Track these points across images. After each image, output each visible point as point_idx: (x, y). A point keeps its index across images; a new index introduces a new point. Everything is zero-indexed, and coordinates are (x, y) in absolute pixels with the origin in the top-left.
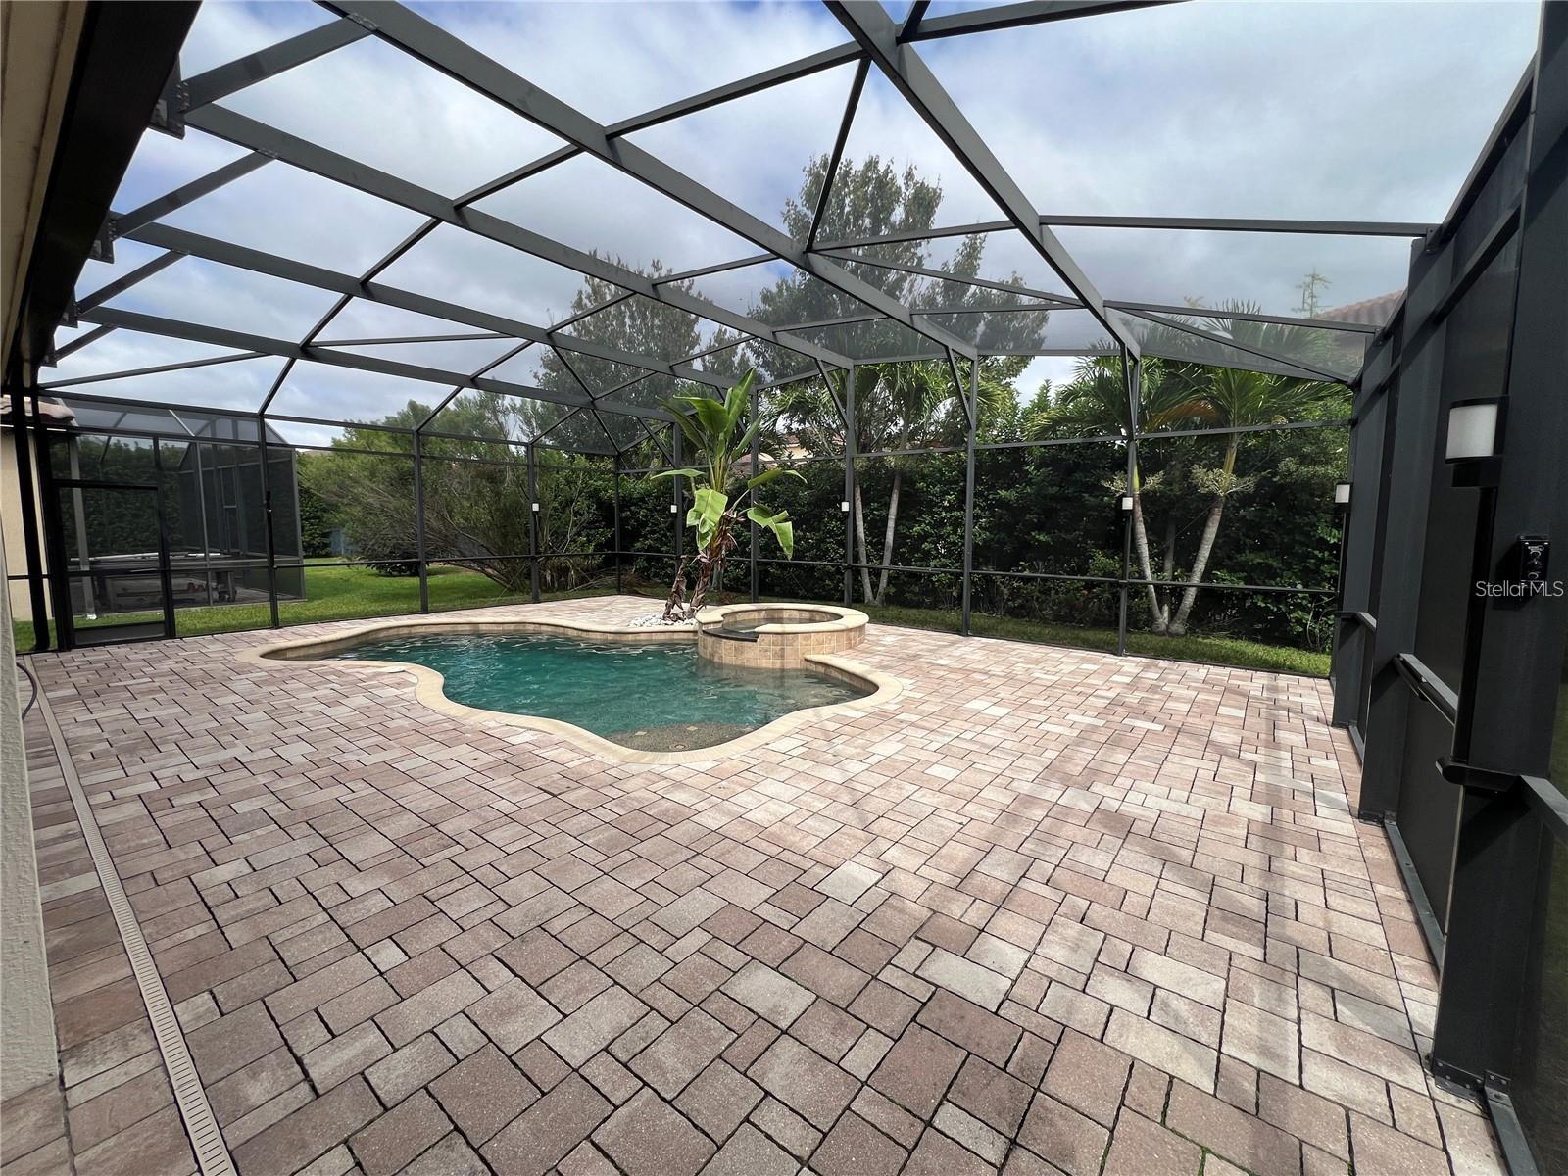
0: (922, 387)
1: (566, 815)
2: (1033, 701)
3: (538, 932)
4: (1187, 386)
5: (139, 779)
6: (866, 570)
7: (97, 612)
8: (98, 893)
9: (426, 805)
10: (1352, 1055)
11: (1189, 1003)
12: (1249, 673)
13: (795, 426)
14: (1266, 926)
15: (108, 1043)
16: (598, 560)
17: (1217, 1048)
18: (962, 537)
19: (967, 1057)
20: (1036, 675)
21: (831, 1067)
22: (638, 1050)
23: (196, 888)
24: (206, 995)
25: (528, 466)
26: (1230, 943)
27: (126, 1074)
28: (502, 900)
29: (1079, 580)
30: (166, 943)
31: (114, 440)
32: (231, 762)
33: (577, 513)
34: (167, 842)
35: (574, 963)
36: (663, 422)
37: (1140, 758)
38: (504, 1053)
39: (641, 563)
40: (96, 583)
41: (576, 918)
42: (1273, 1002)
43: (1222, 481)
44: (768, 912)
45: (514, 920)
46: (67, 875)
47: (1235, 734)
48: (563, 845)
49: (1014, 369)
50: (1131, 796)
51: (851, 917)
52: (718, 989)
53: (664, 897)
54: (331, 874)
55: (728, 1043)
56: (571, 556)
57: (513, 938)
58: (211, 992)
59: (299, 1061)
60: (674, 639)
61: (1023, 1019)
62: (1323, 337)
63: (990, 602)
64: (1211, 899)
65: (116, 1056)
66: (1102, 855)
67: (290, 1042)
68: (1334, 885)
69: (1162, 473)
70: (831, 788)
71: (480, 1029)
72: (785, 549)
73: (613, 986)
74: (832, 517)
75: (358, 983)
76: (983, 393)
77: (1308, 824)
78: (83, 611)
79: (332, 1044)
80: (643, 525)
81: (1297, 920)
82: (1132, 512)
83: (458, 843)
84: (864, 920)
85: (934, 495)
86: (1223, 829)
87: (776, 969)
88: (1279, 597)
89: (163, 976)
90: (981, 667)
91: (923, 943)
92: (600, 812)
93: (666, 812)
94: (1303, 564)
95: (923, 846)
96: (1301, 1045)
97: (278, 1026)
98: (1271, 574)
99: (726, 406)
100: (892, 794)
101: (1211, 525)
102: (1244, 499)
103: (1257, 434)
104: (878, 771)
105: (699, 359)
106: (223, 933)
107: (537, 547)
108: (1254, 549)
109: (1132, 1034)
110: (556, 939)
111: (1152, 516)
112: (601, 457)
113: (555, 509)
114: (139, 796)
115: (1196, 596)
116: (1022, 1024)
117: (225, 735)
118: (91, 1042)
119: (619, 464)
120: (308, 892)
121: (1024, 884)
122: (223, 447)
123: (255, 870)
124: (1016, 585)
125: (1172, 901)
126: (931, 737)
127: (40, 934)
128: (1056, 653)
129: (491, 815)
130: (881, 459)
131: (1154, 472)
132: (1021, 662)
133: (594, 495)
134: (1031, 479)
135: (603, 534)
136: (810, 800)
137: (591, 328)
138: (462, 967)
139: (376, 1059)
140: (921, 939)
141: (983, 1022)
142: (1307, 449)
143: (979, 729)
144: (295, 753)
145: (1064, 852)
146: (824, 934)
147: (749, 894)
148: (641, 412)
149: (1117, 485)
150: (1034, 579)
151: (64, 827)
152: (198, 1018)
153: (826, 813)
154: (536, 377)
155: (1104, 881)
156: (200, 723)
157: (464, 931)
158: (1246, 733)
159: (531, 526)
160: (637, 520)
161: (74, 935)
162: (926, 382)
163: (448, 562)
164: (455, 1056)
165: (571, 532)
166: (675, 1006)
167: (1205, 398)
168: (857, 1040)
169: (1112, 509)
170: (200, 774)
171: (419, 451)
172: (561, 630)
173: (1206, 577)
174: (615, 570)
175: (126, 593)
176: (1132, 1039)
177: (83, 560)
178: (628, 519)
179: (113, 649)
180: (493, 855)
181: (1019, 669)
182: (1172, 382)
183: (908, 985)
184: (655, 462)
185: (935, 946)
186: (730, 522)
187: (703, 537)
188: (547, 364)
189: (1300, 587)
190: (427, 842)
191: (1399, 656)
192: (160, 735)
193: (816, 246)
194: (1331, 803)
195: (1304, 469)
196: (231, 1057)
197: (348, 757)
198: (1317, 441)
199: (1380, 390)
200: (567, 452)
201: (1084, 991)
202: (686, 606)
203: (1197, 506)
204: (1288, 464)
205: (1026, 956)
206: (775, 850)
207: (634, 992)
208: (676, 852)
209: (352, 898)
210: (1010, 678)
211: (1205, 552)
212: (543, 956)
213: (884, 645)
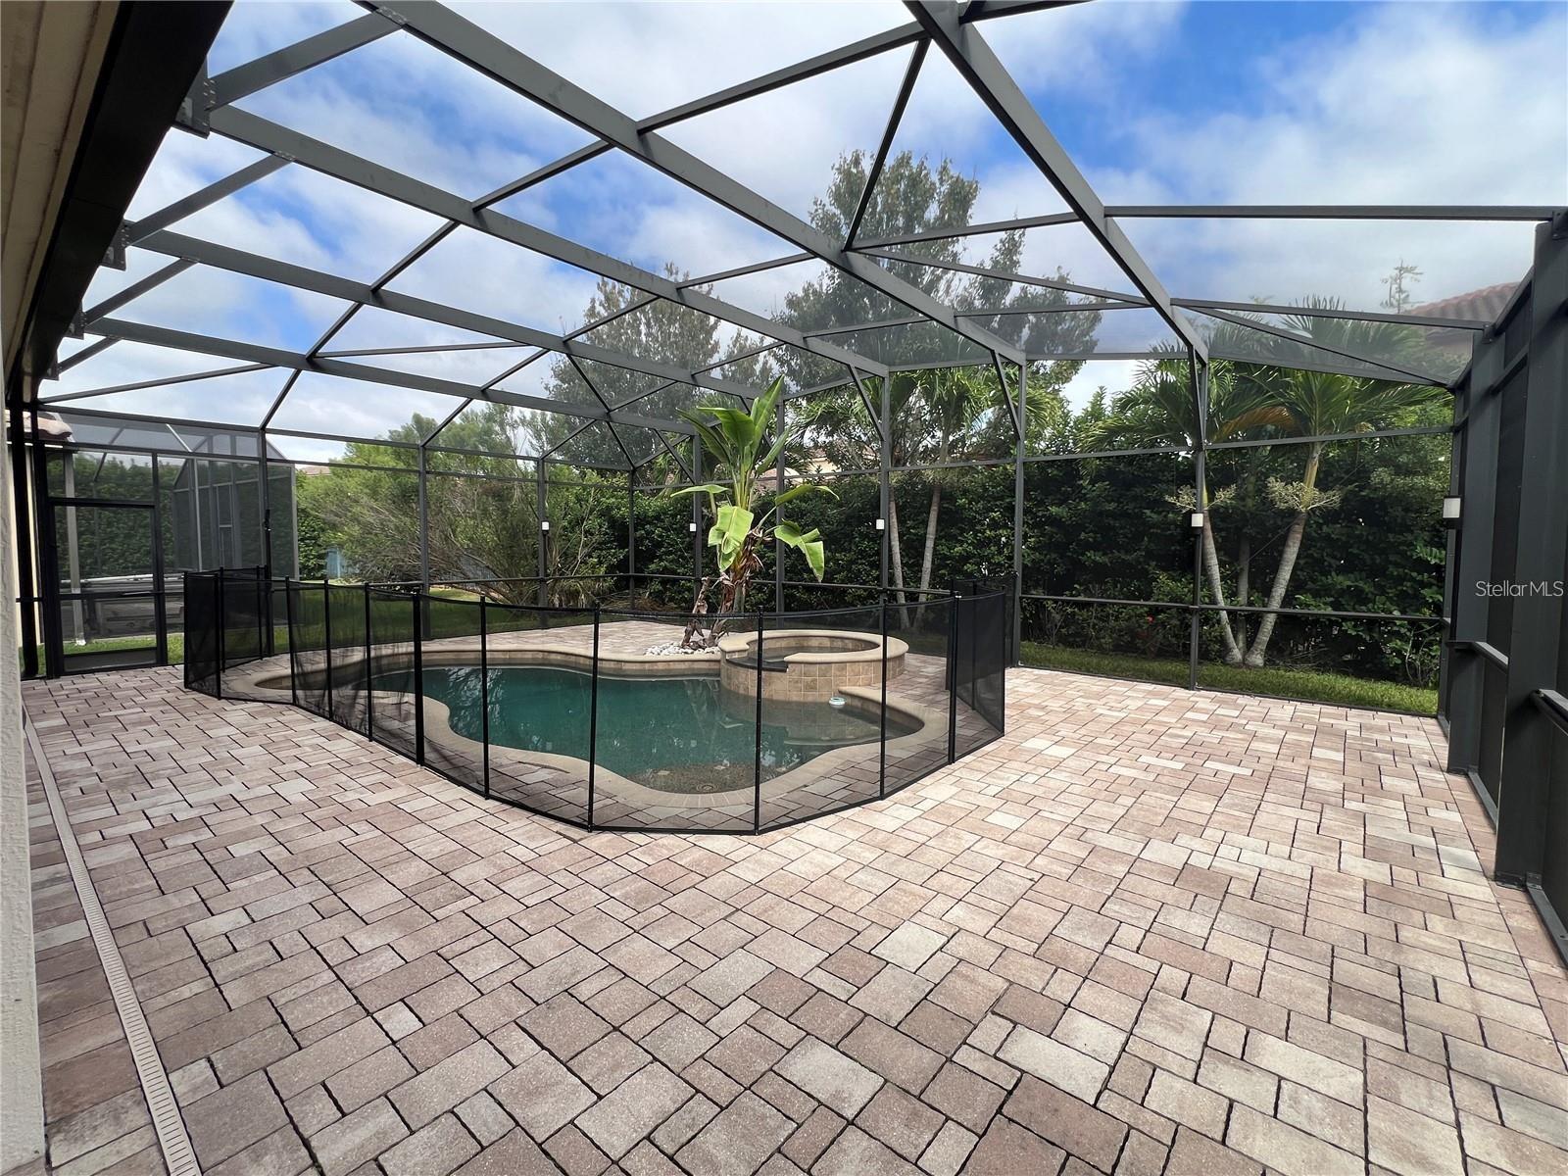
0: (963, 395)
1: (588, 864)
2: (1098, 741)
3: (565, 997)
4: (1260, 391)
5: (129, 817)
6: (902, 594)
7: (87, 638)
8: (88, 945)
9: (436, 850)
10: (1529, 1169)
11: (1324, 1101)
12: (1342, 711)
13: (822, 439)
14: (1402, 1007)
15: (98, 1116)
16: (610, 582)
17: (1364, 1156)
18: (1010, 558)
19: (1066, 1159)
20: (1099, 711)
21: (908, 1167)
22: (684, 1140)
23: (191, 939)
24: (204, 1063)
25: (538, 482)
26: (1362, 1027)
27: (118, 1152)
28: (523, 959)
29: (1142, 606)
30: (160, 1002)
31: (110, 456)
32: (227, 800)
33: (588, 533)
34: (160, 888)
35: (606, 1035)
36: (682, 434)
37: (1228, 806)
38: (533, 1139)
39: (657, 586)
40: (86, 607)
41: (606, 982)
42: (1425, 1100)
43: (1305, 495)
44: (819, 978)
45: (538, 983)
46: (55, 923)
47: (1335, 780)
48: (587, 898)
49: (1062, 376)
50: (1223, 850)
51: (916, 987)
52: (771, 1069)
53: (704, 960)
54: (337, 926)
55: (786, 1134)
56: (582, 578)
57: (538, 1004)
58: (209, 1060)
59: (306, 1144)
60: (694, 669)
61: (1127, 1113)
62: (1416, 335)
63: (1041, 629)
64: (1332, 973)
65: (107, 1132)
66: (1197, 919)
67: (295, 1120)
68: (1476, 960)
69: (1234, 486)
70: (881, 836)
71: (505, 1110)
72: (815, 571)
73: (652, 1063)
74: (863, 536)
75: (369, 1053)
76: (1031, 401)
77: (1435, 886)
78: (72, 636)
79: (342, 1124)
80: (659, 545)
81: (1438, 1001)
82: (1202, 529)
83: (472, 894)
84: (931, 990)
85: (976, 512)
86: (1337, 891)
87: (836, 1047)
88: (1372, 624)
89: (157, 1040)
90: (1036, 702)
91: (1001, 1019)
92: (625, 861)
93: (698, 863)
94: (1400, 588)
95: (991, 905)
96: (1465, 1156)
97: (282, 1102)
98: (1360, 598)
99: (752, 417)
100: (950, 845)
101: (1291, 544)
102: (1328, 515)
103: (1341, 444)
104: (932, 818)
105: (718, 369)
106: (221, 992)
107: (546, 568)
108: (1340, 570)
109: (1258, 1136)
110: (585, 1005)
111: (1223, 534)
112: (614, 473)
113: (565, 528)
114: (131, 836)
115: (1276, 623)
116: (1126, 1120)
117: (220, 770)
118: (81, 1115)
119: (633, 481)
120: (312, 947)
121: (1110, 951)
122: (219, 464)
123: (254, 922)
124: (1069, 610)
125: (1286, 976)
126: (988, 780)
127: (32, 991)
128: (1119, 686)
129: (507, 862)
130: (918, 473)
131: (1226, 485)
132: (1081, 696)
133: (605, 513)
134: (1085, 494)
135: (617, 555)
136: (860, 850)
137: (605, 337)
138: (482, 1037)
139: (390, 1142)
140: (999, 1015)
141: (1081, 1117)
142: (1403, 459)
143: (1042, 771)
144: (295, 790)
145: (1153, 915)
146: (887, 1007)
147: (798, 959)
148: (659, 424)
149: (1184, 499)
150: (1090, 604)
151: (51, 869)
152: (195, 1089)
153: (878, 867)
154: (546, 388)
155: (1203, 949)
156: (193, 757)
157: (483, 995)
158: (1345, 779)
159: (540, 547)
160: (652, 540)
161: (63, 991)
162: (968, 390)
163: (451, 584)
164: (479, 1143)
165: (581, 552)
166: (724, 1089)
167: (1283, 404)
168: (936, 1135)
169: (1177, 526)
170: (194, 813)
171: (424, 466)
172: (573, 659)
173: (1287, 600)
174: (628, 594)
175: (116, 617)
176: (1260, 1142)
177: (73, 584)
178: (642, 538)
179: (102, 676)
180: (513, 908)
181: (1079, 704)
182: (1244, 386)
183: (989, 1070)
184: (671, 479)
185: (1015, 1024)
186: (755, 541)
187: (727, 557)
188: (560, 375)
189: (1396, 613)
190: (439, 892)
191: (1538, 692)
192: (151, 770)
193: (856, 244)
194: (1460, 863)
195: (1400, 481)
196: (232, 1136)
197: (351, 796)
198: (1415, 451)
199: (1492, 392)
200: (577, 467)
201: (1195, 1082)
202: (707, 633)
203: (1275, 523)
204: (1381, 475)
205: (1122, 1037)
206: (823, 908)
207: (677, 1071)
208: (713, 907)
209: (359, 955)
210: (1070, 714)
211: (1285, 574)
212: (570, 1027)
213: (927, 677)
